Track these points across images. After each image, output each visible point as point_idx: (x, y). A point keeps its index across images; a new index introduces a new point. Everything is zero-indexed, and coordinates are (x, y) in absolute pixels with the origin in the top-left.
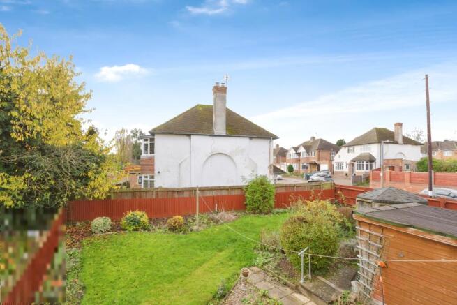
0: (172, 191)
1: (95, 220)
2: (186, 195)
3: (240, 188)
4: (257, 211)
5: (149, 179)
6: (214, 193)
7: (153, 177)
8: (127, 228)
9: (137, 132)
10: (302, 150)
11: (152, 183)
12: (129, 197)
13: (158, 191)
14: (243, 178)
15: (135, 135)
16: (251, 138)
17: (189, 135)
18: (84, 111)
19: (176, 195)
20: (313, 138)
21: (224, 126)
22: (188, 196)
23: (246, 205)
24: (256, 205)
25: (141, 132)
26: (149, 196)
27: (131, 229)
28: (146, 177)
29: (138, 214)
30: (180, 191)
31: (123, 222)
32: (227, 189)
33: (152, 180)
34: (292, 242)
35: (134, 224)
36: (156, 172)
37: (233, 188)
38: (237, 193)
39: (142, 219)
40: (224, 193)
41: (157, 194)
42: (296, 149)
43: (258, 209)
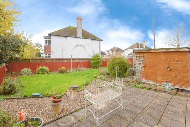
0: (60, 60)
1: (23, 69)
2: (66, 61)
3: (88, 59)
4: (95, 67)
5: (48, 56)
6: (78, 61)
7: (49, 55)
8: (39, 72)
9: (38, 44)
10: (110, 52)
11: (49, 57)
12: (39, 61)
13: (53, 59)
14: (89, 55)
15: (37, 46)
16: (92, 40)
17: (66, 37)
18: (17, 21)
19: (61, 61)
20: (114, 47)
21: (81, 34)
22: (66, 62)
23: (91, 66)
24: (95, 65)
25: (40, 45)
26: (49, 61)
27: (41, 73)
28: (47, 55)
29: (44, 67)
30: (62, 60)
31: (37, 70)
32: (83, 59)
33: (49, 56)
34: (112, 65)
35: (43, 71)
36: (51, 52)
37: (86, 59)
38: (87, 61)
39: (46, 69)
40: (82, 61)
41: (52, 61)
42: (108, 51)
43: (96, 66)
